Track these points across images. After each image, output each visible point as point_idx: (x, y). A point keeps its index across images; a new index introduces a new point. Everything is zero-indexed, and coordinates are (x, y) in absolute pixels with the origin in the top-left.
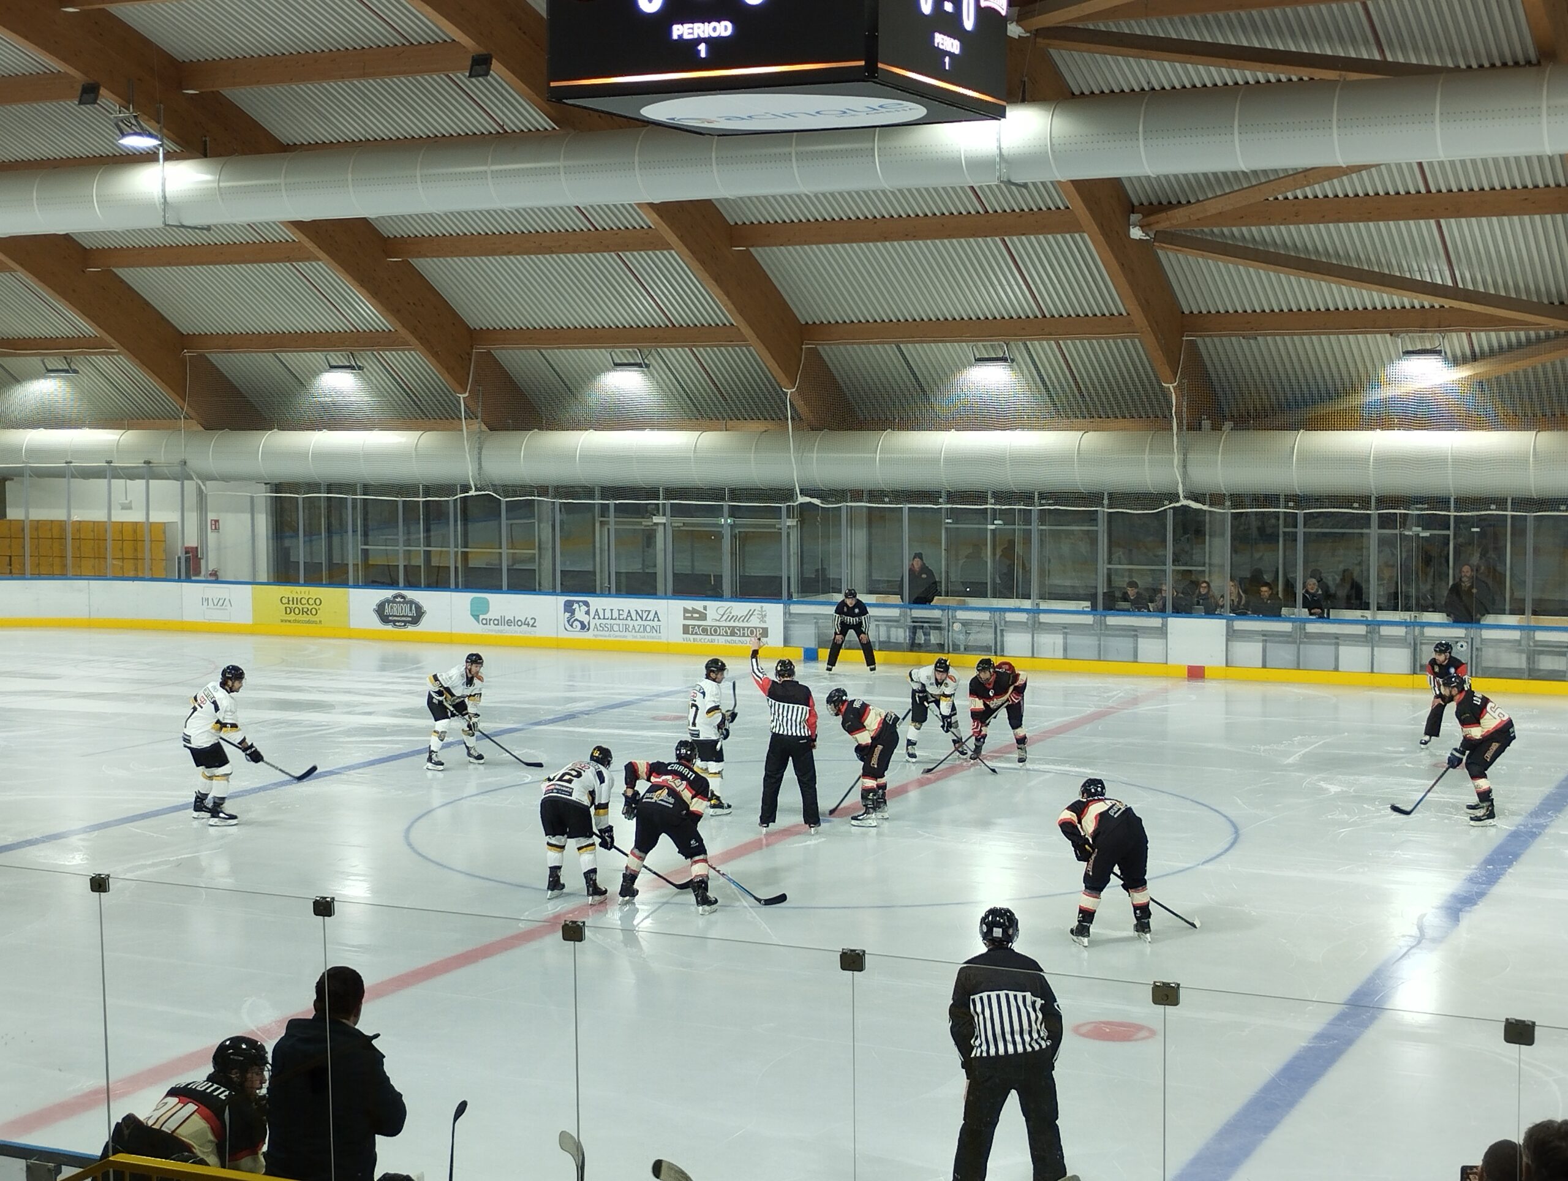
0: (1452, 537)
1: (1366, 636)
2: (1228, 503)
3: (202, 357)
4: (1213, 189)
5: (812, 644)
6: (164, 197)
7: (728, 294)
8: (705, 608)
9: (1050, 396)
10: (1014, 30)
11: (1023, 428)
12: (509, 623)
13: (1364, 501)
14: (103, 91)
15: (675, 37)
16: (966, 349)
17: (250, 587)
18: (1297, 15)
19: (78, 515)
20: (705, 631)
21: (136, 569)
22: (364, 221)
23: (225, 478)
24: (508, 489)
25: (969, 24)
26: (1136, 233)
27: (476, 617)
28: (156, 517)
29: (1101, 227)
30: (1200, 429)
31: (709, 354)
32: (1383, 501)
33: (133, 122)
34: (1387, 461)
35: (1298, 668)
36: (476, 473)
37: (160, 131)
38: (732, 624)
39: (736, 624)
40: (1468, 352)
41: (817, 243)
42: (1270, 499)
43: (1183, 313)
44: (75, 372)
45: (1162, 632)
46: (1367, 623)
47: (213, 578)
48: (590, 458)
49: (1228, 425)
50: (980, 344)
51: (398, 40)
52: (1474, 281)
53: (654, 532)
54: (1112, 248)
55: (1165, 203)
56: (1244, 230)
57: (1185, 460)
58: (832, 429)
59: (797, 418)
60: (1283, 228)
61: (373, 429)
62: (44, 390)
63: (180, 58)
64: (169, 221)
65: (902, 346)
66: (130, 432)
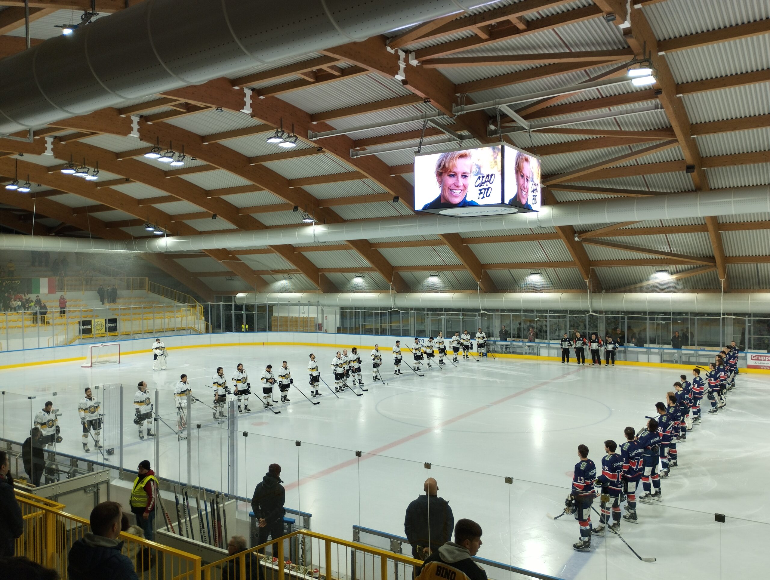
0: (672, 323)
2: (604, 313)
3: (323, 274)
4: (599, 227)
6: (314, 234)
7: (462, 257)
9: (552, 283)
11: (545, 292)
13: (645, 313)
14: (299, 208)
16: (528, 271)
18: (623, 179)
19: (291, 315)
22: (366, 240)
23: (329, 306)
24: (402, 309)
26: (576, 239)
28: (311, 316)
29: (566, 237)
30: (596, 293)
31: (457, 273)
32: (651, 313)
33: (307, 215)
34: (651, 302)
36: (394, 304)
37: (313, 217)
40: (675, 271)
41: (486, 243)
42: (618, 312)
43: (590, 260)
44: (291, 278)
47: (325, 332)
48: (424, 300)
49: (604, 291)
50: (532, 269)
51: (374, 193)
52: (677, 251)
53: (441, 320)
54: (570, 243)
55: (587, 230)
56: (608, 238)
57: (591, 302)
58: (490, 292)
59: (480, 289)
60: (619, 237)
61: (366, 293)
62: (283, 283)
63: (319, 199)
64: (315, 241)
65: (510, 270)
66: (305, 294)
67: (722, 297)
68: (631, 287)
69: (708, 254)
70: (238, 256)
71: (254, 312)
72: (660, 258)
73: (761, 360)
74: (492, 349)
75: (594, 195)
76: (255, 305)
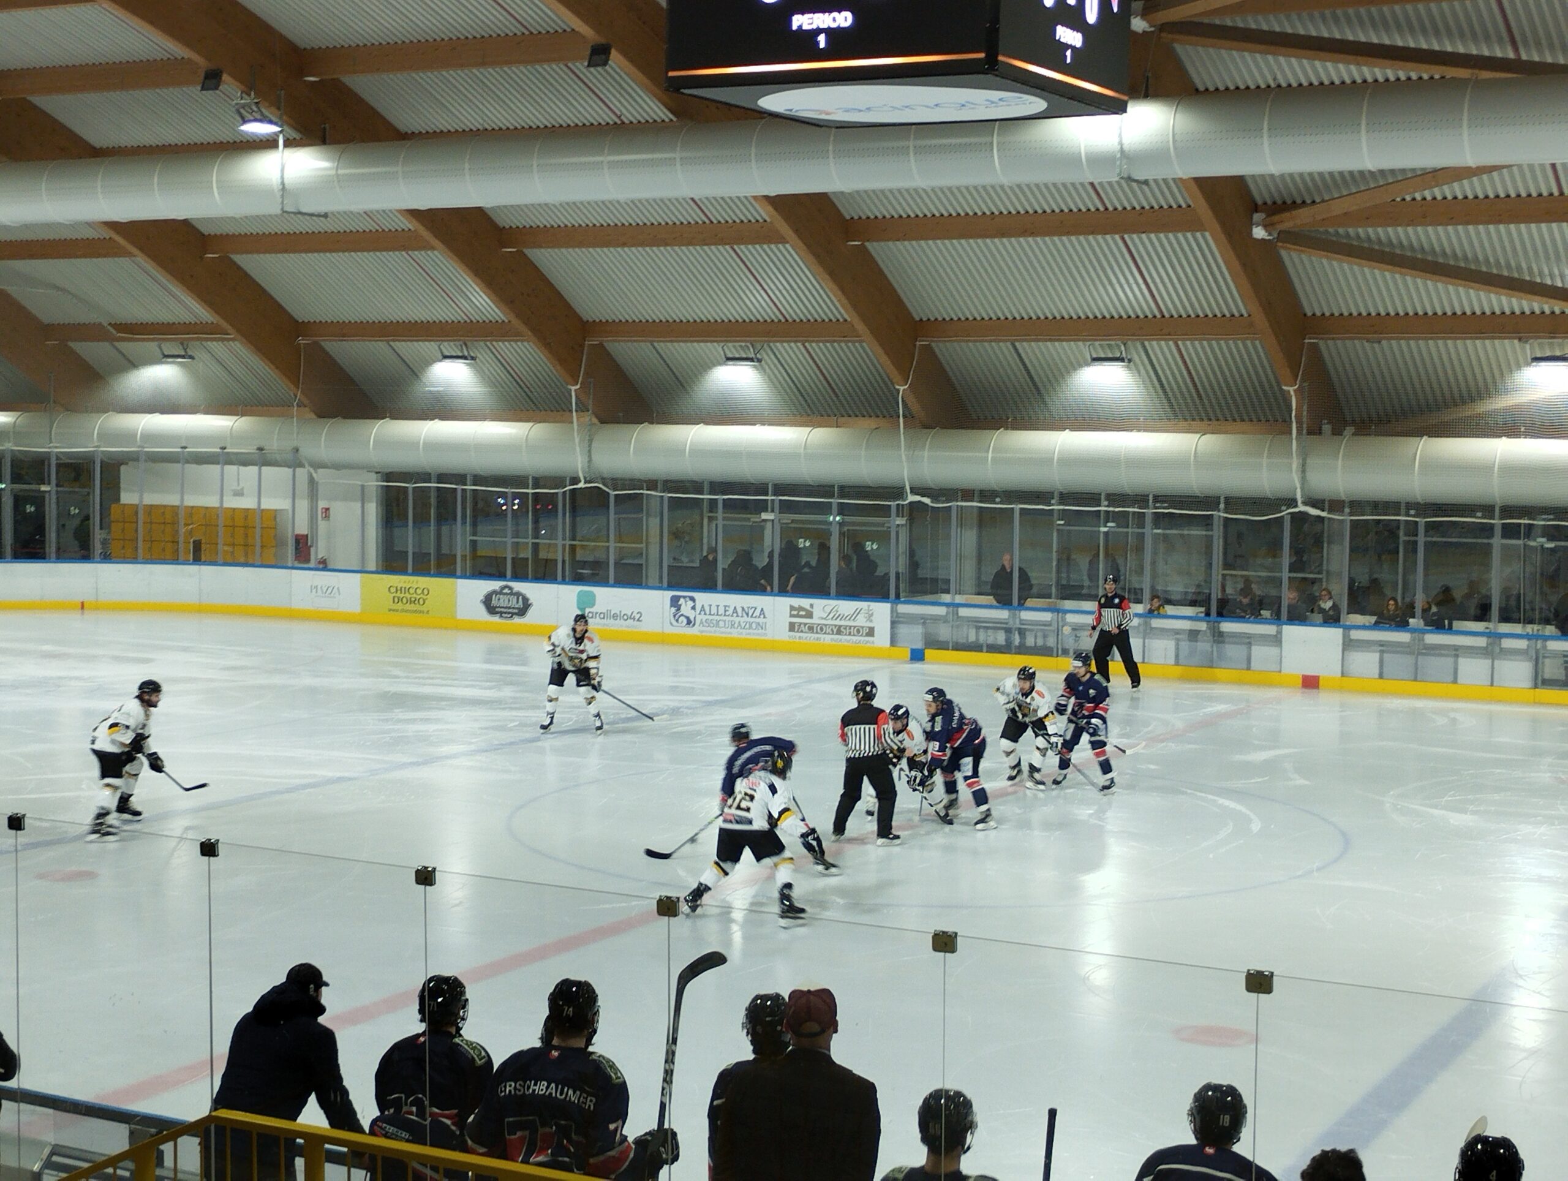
1: (1486, 648)
2: (1347, 510)
3: (316, 343)
4: (1339, 190)
5: (919, 645)
6: (283, 183)
7: (842, 289)
8: (812, 606)
9: (1169, 400)
10: (1138, 24)
11: (1138, 429)
12: (615, 617)
13: (1488, 509)
14: (225, 77)
15: (794, 27)
16: (1083, 349)
17: (359, 575)
19: (191, 501)
20: (811, 629)
21: (246, 555)
22: (479, 210)
23: (337, 467)
24: (617, 483)
25: (1092, 16)
26: (1259, 233)
27: (583, 609)
28: (268, 504)
29: (1223, 226)
30: (1320, 433)
31: (822, 350)
32: (1508, 511)
33: (255, 109)
34: (1513, 470)
35: (1415, 680)
36: (586, 465)
37: (281, 118)
38: (838, 622)
39: (843, 623)
41: (934, 238)
42: (1391, 506)
43: (1305, 315)
44: (191, 357)
45: (1277, 640)
46: (1488, 635)
47: (321, 566)
48: (700, 452)
49: (1349, 431)
50: (1097, 343)
51: (519, 30)
53: (763, 529)
54: (1234, 249)
55: (1289, 202)
56: (1370, 230)
57: (1304, 465)
58: (945, 427)
59: (909, 416)
60: (1410, 229)
61: (484, 418)
62: (160, 375)
63: (302, 44)
64: (287, 209)
65: (1017, 344)
66: (244, 418)
68: (1448, 416)
71: (44, 488)
72: (1547, 311)
74: (944, 632)
75: (1326, 69)
76: (49, 460)
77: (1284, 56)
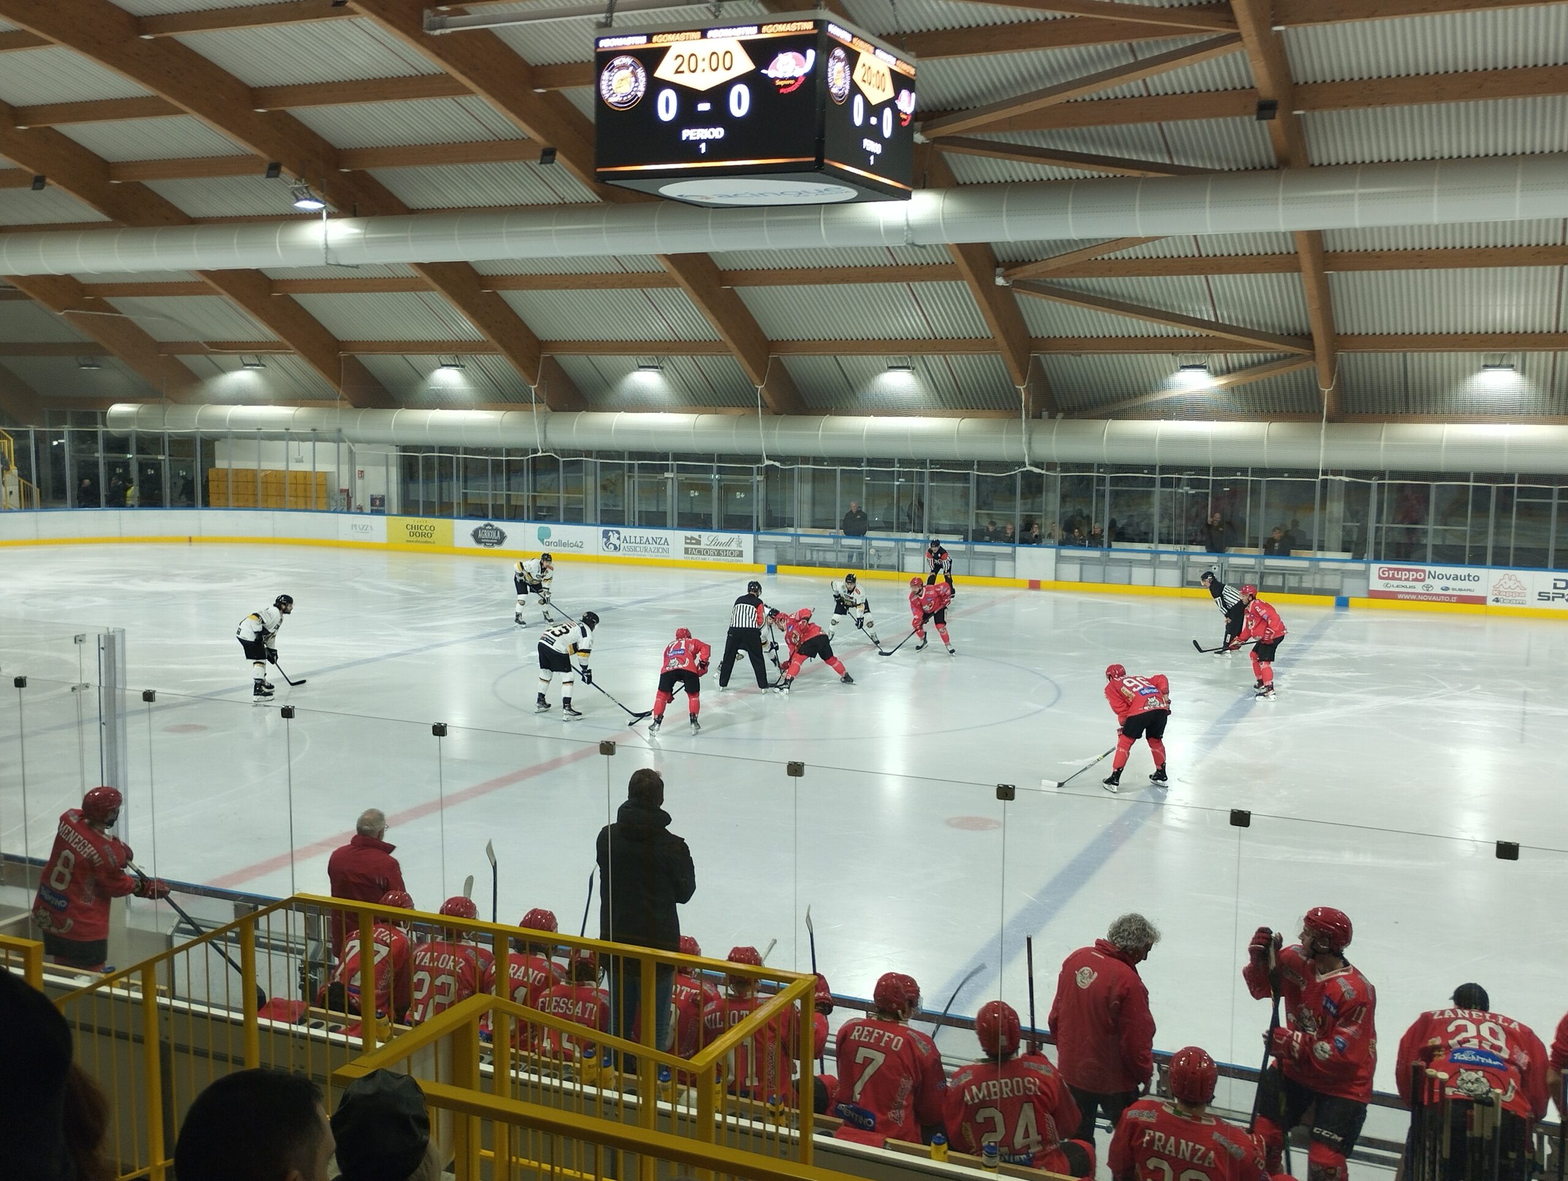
0: (1210, 495)
1: (1150, 561)
2: (1059, 469)
3: (352, 356)
4: (1053, 252)
5: (773, 562)
6: (326, 244)
7: (718, 319)
8: (700, 536)
9: (940, 396)
10: (919, 138)
11: (920, 415)
12: (564, 545)
13: (1151, 468)
14: (283, 169)
15: (684, 138)
16: (882, 360)
17: (386, 517)
18: (1114, 131)
19: (268, 465)
20: (700, 552)
21: (306, 503)
22: (466, 263)
23: (369, 442)
24: (564, 452)
25: (887, 132)
26: (1000, 281)
27: (542, 541)
28: (320, 468)
29: (976, 276)
30: (1041, 418)
31: (704, 360)
32: (1165, 469)
33: (305, 190)
34: (1169, 441)
35: (1104, 582)
36: (543, 440)
37: (324, 197)
38: (718, 548)
39: (721, 548)
40: (1225, 367)
41: (780, 284)
42: (1087, 466)
43: (1031, 337)
44: (264, 365)
45: (1012, 557)
46: (1151, 552)
47: (358, 511)
48: (621, 431)
49: (1060, 415)
50: (891, 356)
51: (491, 137)
52: (1230, 317)
53: (666, 483)
54: (983, 291)
55: (1020, 260)
56: (1073, 281)
57: (1030, 439)
58: (789, 414)
59: (764, 406)
60: (1100, 279)
61: (471, 409)
62: (244, 378)
63: (338, 146)
64: (331, 262)
65: (838, 357)
66: (302, 409)
67: (1323, 431)
68: (1124, 405)
69: (1298, 328)
70: (112, 301)
71: (160, 457)
72: (1191, 335)
73: (1400, 579)
74: (790, 555)
75: (1044, 169)
76: (163, 437)
77: (1017, 160)
